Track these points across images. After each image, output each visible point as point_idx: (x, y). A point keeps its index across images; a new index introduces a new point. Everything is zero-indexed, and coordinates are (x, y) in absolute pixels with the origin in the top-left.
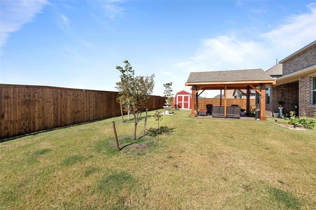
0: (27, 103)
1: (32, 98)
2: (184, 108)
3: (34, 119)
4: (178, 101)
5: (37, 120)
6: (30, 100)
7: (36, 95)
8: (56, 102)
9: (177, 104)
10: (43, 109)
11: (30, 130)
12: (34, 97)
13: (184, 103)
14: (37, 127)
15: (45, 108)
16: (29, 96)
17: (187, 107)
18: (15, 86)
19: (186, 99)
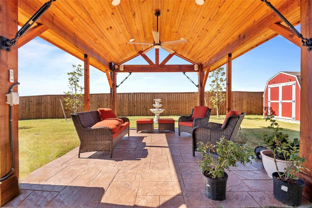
0: (39, 104)
1: (40, 101)
2: (282, 116)
3: (41, 112)
4: (271, 100)
5: (43, 113)
6: (39, 103)
7: (43, 100)
8: (52, 103)
9: (269, 105)
10: (45, 107)
11: (40, 117)
12: (42, 101)
13: (283, 104)
14: (43, 116)
15: (47, 107)
16: (39, 101)
17: (290, 116)
18: (34, 96)
19: (287, 92)
